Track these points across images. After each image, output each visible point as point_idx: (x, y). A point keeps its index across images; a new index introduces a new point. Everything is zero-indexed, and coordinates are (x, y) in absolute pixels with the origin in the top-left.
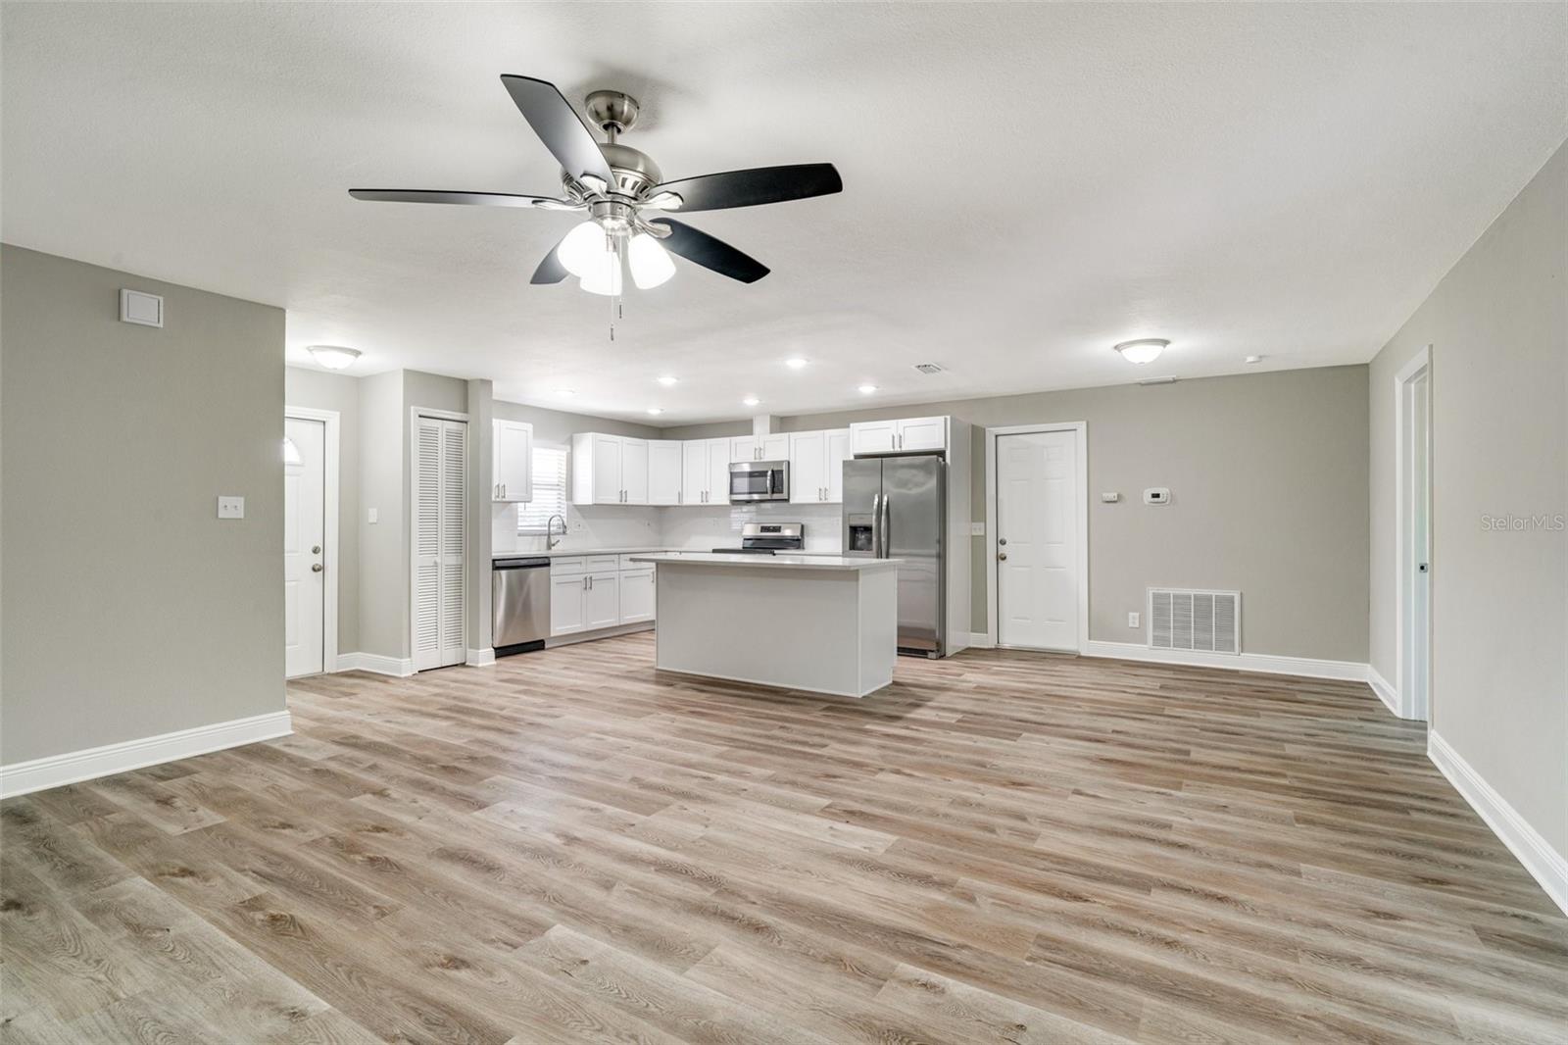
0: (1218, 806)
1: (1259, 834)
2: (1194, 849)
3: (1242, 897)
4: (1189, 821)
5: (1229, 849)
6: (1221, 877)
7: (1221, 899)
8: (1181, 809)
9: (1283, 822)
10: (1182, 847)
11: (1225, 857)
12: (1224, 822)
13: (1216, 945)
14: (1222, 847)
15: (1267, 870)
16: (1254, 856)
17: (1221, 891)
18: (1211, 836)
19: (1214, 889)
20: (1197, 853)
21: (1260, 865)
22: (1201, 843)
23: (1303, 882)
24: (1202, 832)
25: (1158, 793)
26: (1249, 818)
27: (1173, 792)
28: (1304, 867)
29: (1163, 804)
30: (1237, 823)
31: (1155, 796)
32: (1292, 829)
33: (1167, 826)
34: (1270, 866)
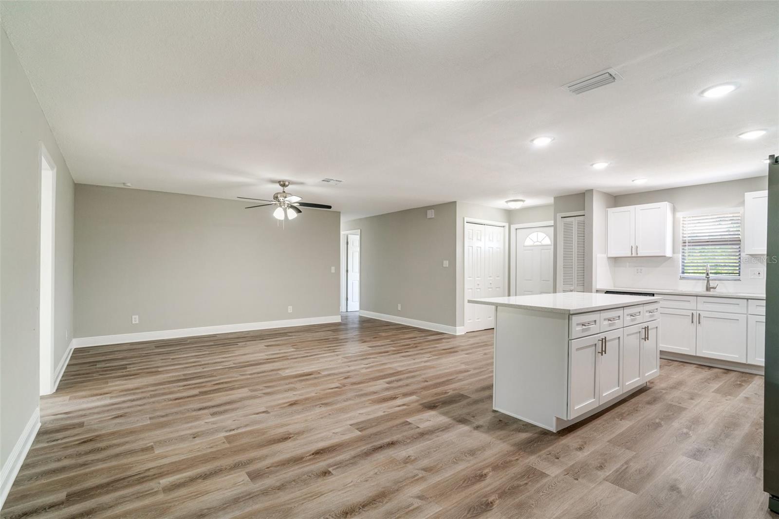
0: (198, 436)
1: (172, 429)
2: (195, 410)
3: (170, 402)
4: (207, 421)
5: (182, 416)
6: (179, 405)
7: (176, 399)
8: (215, 426)
9: (160, 442)
10: (200, 409)
11: (181, 412)
12: (190, 428)
13: (173, 390)
14: (185, 416)
15: (164, 414)
16: (170, 418)
17: (177, 401)
18: (192, 418)
19: (180, 401)
20: (193, 409)
21: (167, 415)
22: (194, 413)
23: (148, 416)
24: (197, 419)
25: (234, 430)
26: (179, 436)
27: (228, 434)
28: (149, 422)
29: (223, 424)
30: (183, 430)
31: (233, 427)
32: (155, 440)
33: (213, 414)
34: (163, 416)
